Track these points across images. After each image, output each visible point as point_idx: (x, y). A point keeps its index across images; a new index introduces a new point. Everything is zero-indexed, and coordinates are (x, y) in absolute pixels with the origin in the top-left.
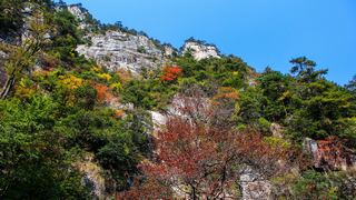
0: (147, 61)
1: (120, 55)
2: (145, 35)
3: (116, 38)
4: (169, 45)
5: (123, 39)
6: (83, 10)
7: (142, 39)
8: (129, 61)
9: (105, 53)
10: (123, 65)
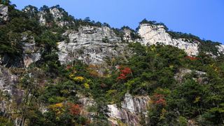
0: (110, 50)
1: (90, 47)
2: (108, 26)
3: (86, 32)
4: (127, 28)
5: (92, 32)
6: (60, 10)
7: (106, 30)
8: (97, 52)
9: (79, 47)
10: (93, 55)
